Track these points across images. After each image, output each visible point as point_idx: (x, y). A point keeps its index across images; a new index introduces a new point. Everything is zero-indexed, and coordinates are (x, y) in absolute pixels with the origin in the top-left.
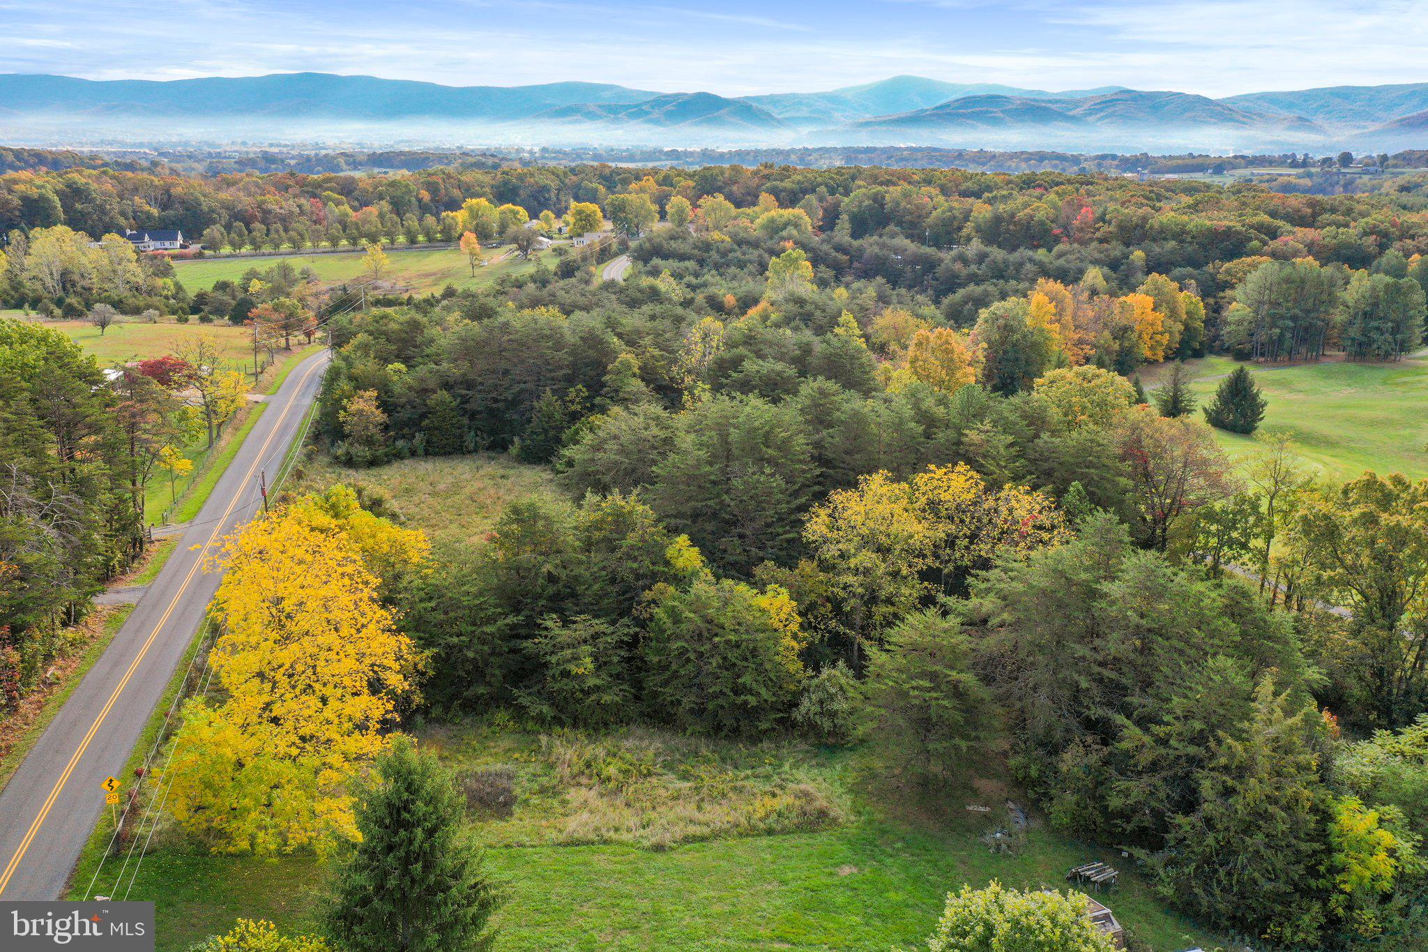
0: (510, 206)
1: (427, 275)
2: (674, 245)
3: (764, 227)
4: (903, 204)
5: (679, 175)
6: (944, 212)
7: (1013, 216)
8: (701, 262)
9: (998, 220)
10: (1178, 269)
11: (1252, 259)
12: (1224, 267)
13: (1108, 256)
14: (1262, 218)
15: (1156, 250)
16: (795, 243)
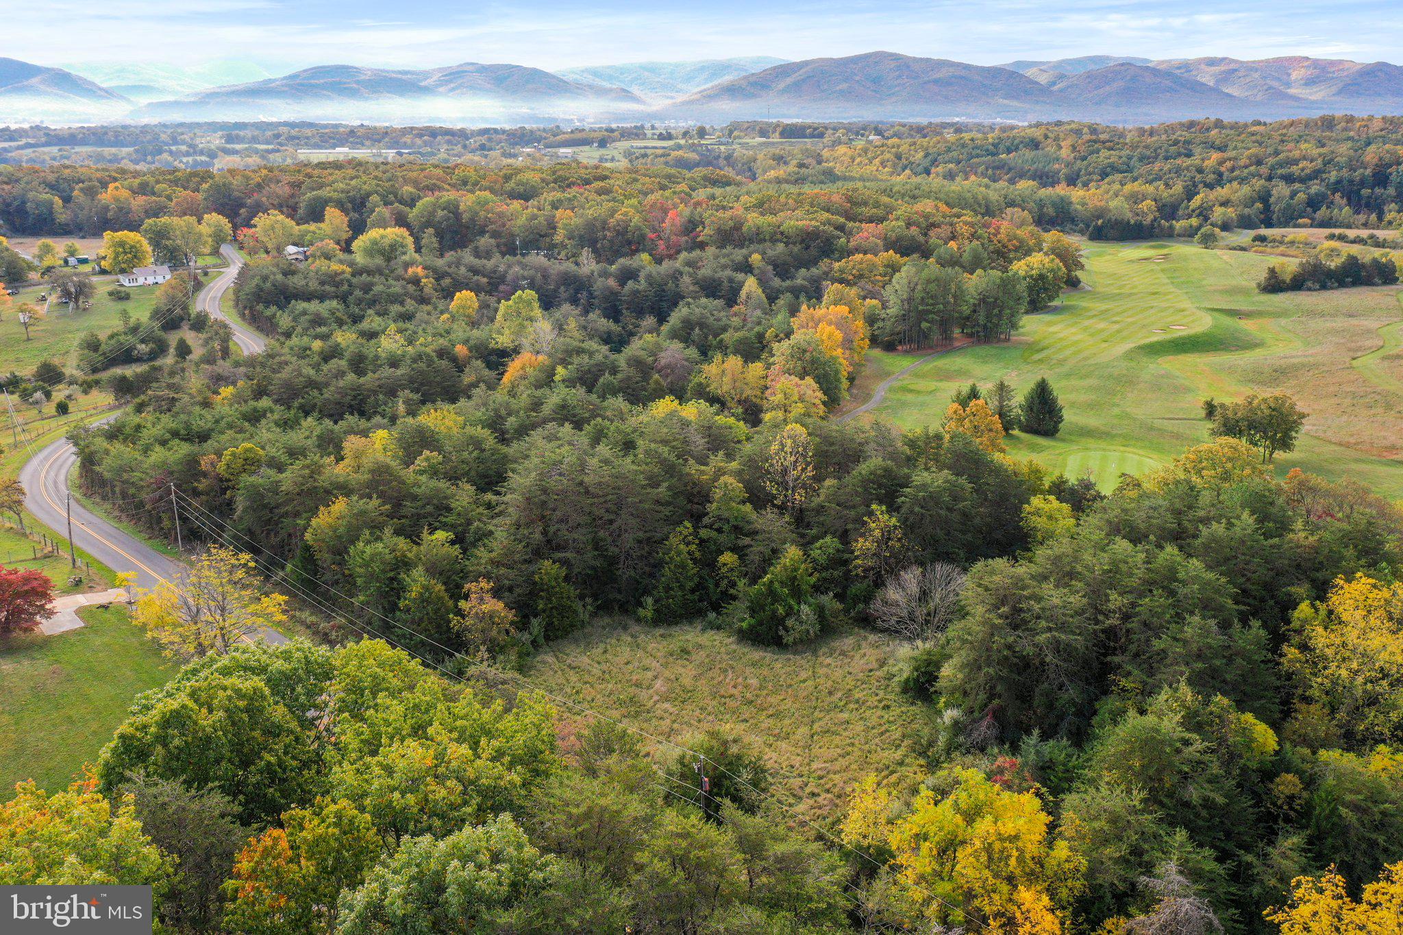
9: (589, 226)
10: (803, 270)
11: (859, 257)
12: (836, 265)
13: (733, 261)
14: (826, 215)
15: (770, 253)
16: (424, 268)
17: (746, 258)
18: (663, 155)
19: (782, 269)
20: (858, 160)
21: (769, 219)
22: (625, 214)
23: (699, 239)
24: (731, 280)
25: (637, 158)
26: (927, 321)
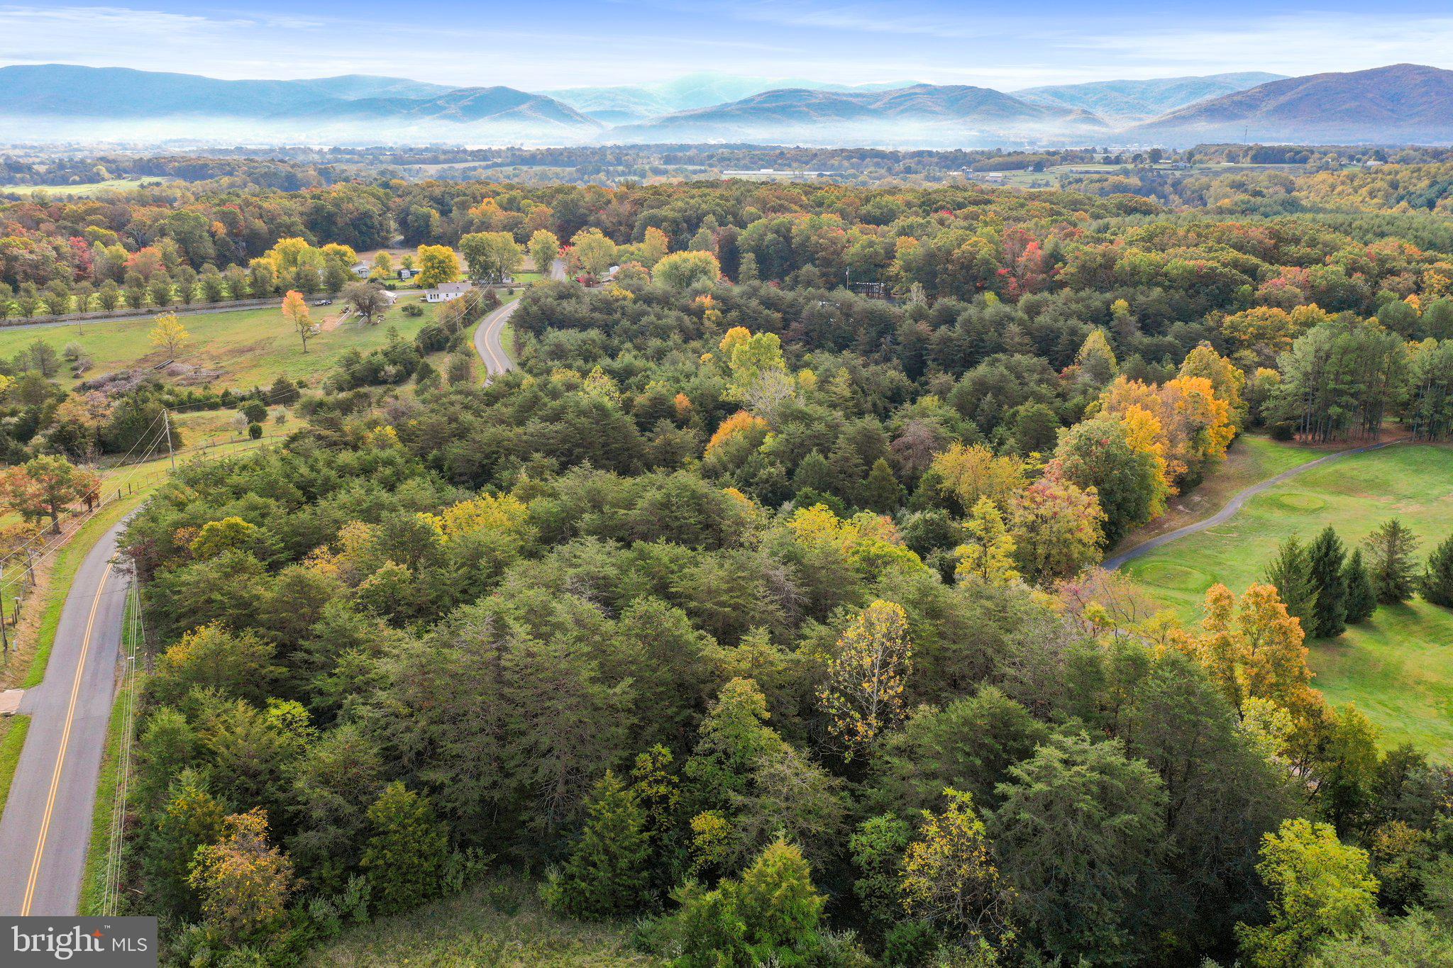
0: (334, 246)
1: (242, 352)
2: (568, 306)
3: (668, 276)
4: (814, 238)
5: (525, 197)
6: (863, 248)
7: (949, 253)
8: (607, 329)
9: (931, 257)
10: (1178, 324)
11: (1261, 310)
12: (1228, 320)
13: (1088, 307)
14: (1233, 254)
15: (1141, 299)
16: (714, 298)
17: (1108, 304)
18: (1099, 181)
19: (1149, 322)
20: (1339, 188)
21: (1156, 256)
22: (975, 245)
23: (1057, 277)
24: (1073, 332)
25: (1070, 183)
26: (1339, 405)
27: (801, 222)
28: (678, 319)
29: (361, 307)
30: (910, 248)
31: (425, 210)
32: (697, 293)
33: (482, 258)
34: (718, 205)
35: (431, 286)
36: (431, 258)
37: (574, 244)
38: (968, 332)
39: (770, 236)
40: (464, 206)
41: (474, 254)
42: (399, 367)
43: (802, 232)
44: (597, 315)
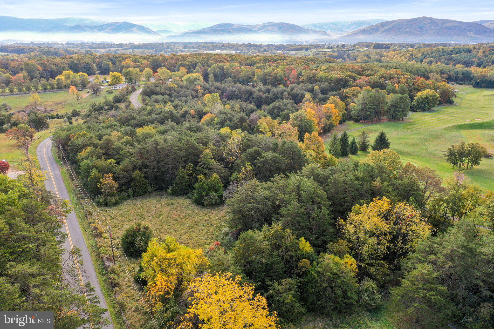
0: (81, 73)
1: (58, 104)
2: (158, 89)
3: (187, 81)
4: (231, 70)
5: (140, 58)
6: (245, 72)
7: (270, 74)
8: (170, 95)
9: (265, 75)
11: (353, 88)
12: (345, 90)
15: (322, 85)
16: (201, 86)
22: (278, 71)
24: (302, 94)
25: (316, 55)
26: (370, 112)
27: (227, 65)
28: (191, 92)
29: (94, 91)
30: (259, 72)
31: (107, 62)
32: (196, 85)
33: (129, 76)
34: (202, 60)
35: (114, 85)
36: (114, 76)
37: (157, 72)
38: (273, 95)
39: (218, 69)
40: (120, 61)
41: (127, 75)
42: (109, 107)
43: (227, 68)
44: (167, 91)
